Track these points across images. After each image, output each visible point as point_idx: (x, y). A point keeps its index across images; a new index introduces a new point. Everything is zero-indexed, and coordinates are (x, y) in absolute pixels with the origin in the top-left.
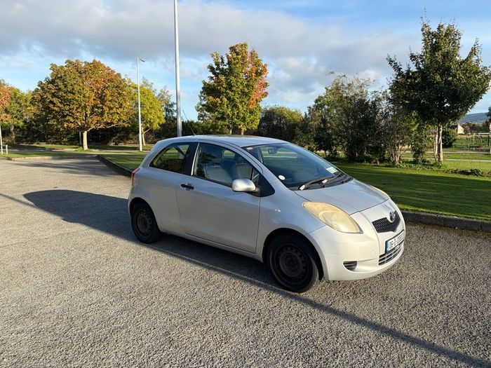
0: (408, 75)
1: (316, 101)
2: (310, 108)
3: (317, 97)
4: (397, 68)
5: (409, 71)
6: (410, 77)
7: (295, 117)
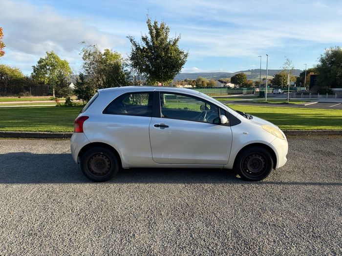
0: (143, 50)
1: (39, 62)
2: (34, 67)
3: (39, 60)
4: (135, 44)
5: (144, 48)
6: (145, 52)
7: (16, 74)
